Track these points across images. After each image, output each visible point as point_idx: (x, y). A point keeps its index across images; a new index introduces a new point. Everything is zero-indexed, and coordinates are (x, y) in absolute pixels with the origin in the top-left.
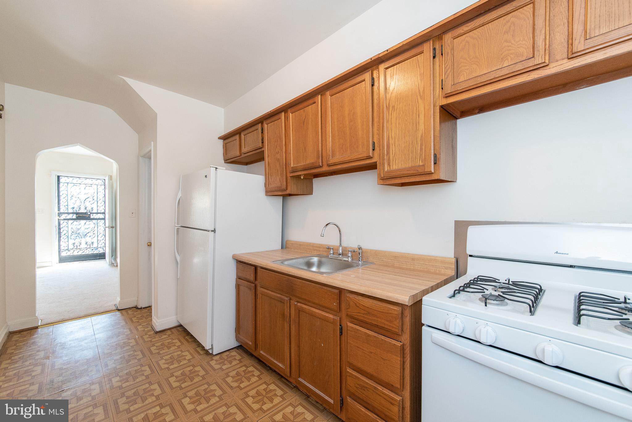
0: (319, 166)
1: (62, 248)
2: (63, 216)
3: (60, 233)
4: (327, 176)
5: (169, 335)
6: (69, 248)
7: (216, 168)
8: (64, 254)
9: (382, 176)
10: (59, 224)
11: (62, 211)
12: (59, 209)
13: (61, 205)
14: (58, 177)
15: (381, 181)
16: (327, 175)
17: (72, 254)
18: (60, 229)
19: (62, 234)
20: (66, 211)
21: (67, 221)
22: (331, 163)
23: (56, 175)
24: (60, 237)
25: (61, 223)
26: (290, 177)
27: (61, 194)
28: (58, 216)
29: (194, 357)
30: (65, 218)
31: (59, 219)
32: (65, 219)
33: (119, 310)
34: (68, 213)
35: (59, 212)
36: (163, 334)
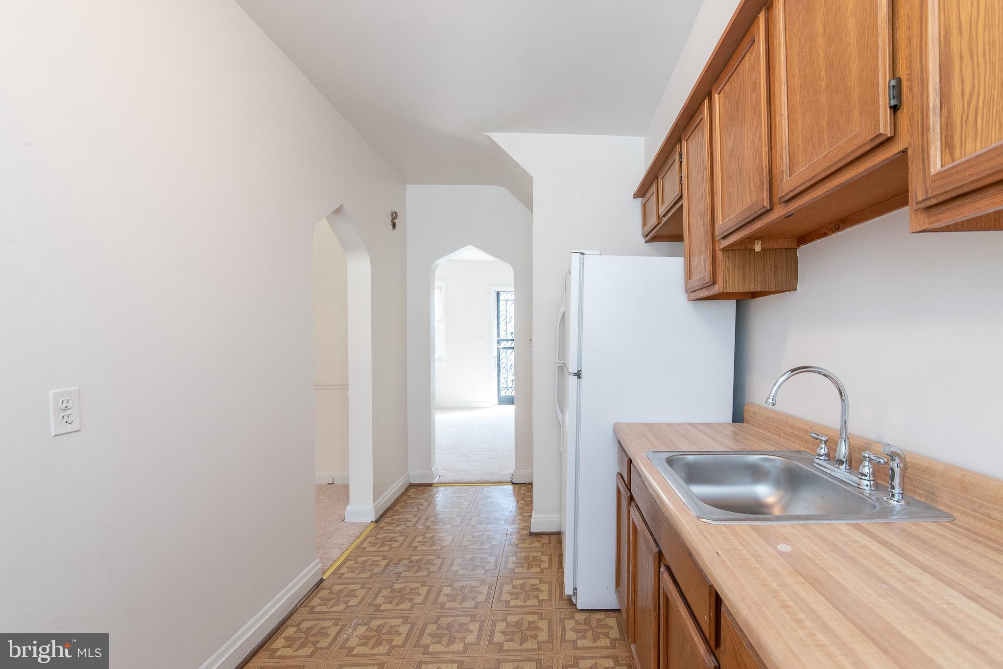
0: (764, 210)
1: (502, 385)
2: (503, 344)
3: (499, 365)
4: (825, 235)
5: (543, 544)
6: (508, 387)
7: (583, 254)
8: (503, 394)
9: (920, 198)
10: (499, 356)
11: (501, 337)
12: (498, 336)
13: (501, 329)
14: (498, 293)
15: (922, 216)
16: (827, 231)
17: (511, 395)
18: (499, 360)
19: (502, 367)
20: (505, 338)
21: (506, 350)
22: (786, 194)
23: (495, 291)
24: (499, 371)
25: (501, 353)
26: (722, 252)
27: (500, 315)
28: (498, 343)
29: (550, 600)
30: (504, 346)
31: (498, 348)
32: (504, 348)
33: (513, 483)
34: (507, 340)
35: (498, 338)
36: (536, 539)
